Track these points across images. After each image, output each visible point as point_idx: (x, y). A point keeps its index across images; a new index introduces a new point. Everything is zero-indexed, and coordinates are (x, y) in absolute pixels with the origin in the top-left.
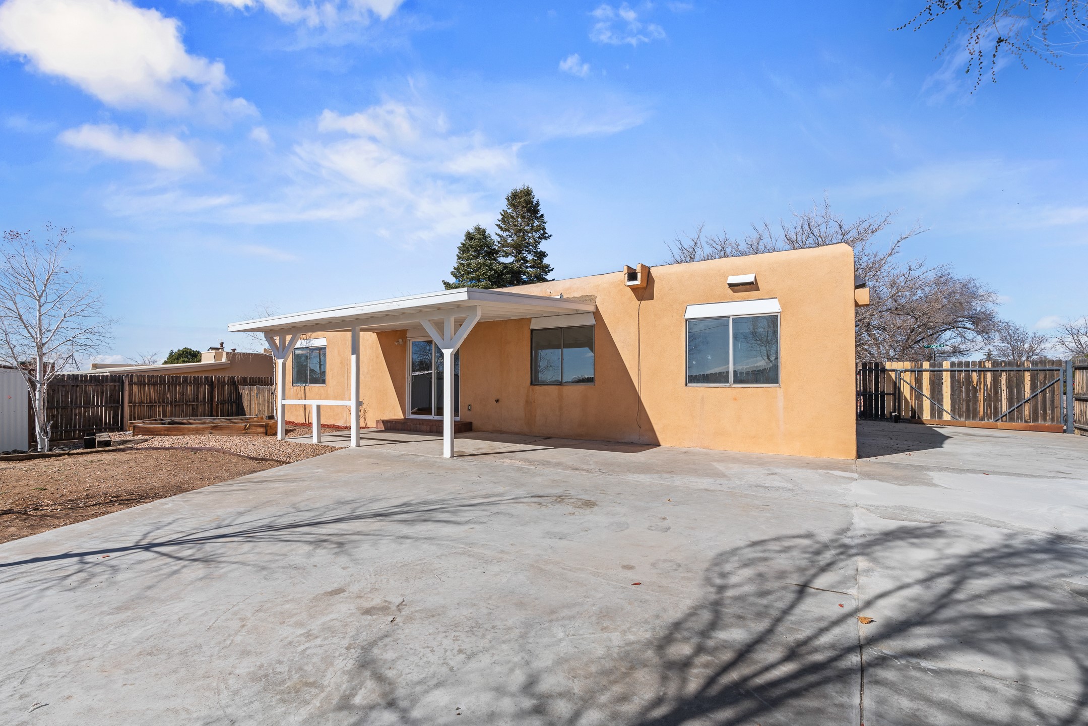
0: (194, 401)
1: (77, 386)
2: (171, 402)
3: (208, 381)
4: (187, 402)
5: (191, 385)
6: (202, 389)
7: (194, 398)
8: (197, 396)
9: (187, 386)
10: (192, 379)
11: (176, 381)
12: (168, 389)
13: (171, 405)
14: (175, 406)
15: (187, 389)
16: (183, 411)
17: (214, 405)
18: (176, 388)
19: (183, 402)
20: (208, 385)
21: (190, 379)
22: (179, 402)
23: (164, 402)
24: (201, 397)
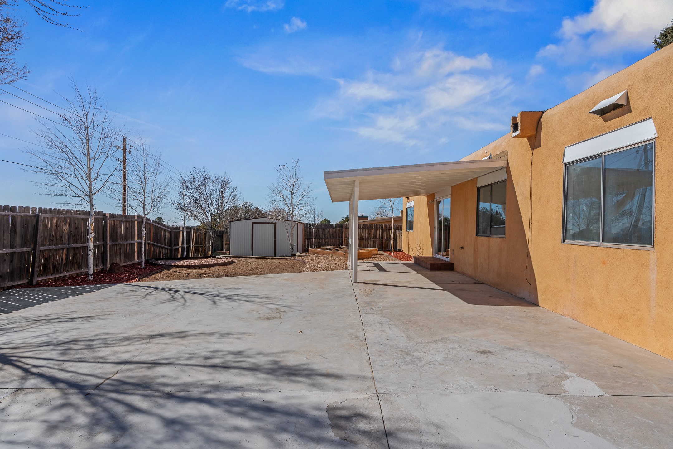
0: (374, 238)
1: (326, 229)
2: (364, 238)
3: (381, 228)
4: (371, 238)
5: (373, 230)
6: (378, 232)
7: (374, 236)
8: (376, 235)
9: (371, 230)
10: (373, 226)
11: (366, 227)
12: (362, 232)
13: (364, 240)
14: (365, 240)
15: (371, 232)
16: (369, 243)
17: (384, 241)
18: (366, 231)
19: (369, 238)
20: (381, 230)
21: (372, 226)
22: (367, 238)
23: (360, 238)
24: (378, 236)
